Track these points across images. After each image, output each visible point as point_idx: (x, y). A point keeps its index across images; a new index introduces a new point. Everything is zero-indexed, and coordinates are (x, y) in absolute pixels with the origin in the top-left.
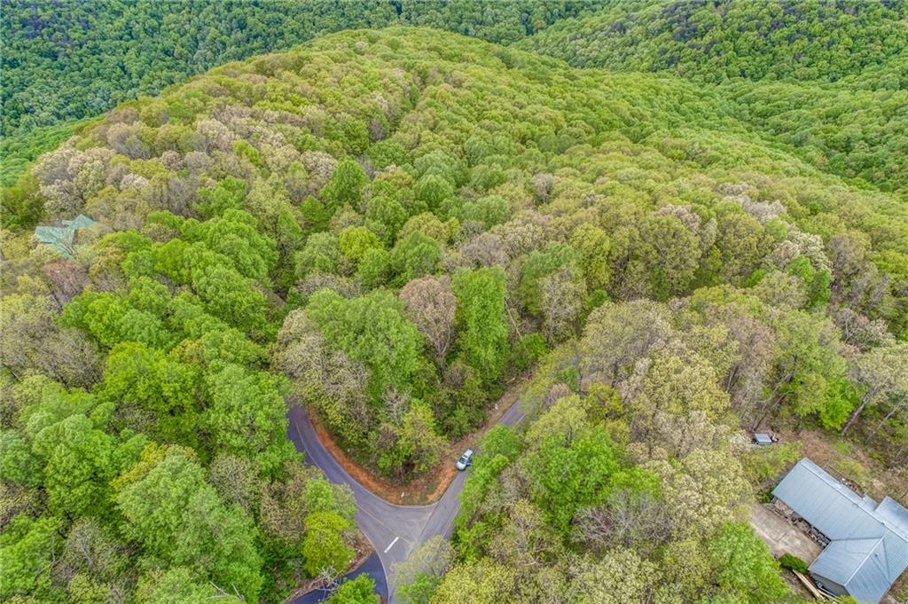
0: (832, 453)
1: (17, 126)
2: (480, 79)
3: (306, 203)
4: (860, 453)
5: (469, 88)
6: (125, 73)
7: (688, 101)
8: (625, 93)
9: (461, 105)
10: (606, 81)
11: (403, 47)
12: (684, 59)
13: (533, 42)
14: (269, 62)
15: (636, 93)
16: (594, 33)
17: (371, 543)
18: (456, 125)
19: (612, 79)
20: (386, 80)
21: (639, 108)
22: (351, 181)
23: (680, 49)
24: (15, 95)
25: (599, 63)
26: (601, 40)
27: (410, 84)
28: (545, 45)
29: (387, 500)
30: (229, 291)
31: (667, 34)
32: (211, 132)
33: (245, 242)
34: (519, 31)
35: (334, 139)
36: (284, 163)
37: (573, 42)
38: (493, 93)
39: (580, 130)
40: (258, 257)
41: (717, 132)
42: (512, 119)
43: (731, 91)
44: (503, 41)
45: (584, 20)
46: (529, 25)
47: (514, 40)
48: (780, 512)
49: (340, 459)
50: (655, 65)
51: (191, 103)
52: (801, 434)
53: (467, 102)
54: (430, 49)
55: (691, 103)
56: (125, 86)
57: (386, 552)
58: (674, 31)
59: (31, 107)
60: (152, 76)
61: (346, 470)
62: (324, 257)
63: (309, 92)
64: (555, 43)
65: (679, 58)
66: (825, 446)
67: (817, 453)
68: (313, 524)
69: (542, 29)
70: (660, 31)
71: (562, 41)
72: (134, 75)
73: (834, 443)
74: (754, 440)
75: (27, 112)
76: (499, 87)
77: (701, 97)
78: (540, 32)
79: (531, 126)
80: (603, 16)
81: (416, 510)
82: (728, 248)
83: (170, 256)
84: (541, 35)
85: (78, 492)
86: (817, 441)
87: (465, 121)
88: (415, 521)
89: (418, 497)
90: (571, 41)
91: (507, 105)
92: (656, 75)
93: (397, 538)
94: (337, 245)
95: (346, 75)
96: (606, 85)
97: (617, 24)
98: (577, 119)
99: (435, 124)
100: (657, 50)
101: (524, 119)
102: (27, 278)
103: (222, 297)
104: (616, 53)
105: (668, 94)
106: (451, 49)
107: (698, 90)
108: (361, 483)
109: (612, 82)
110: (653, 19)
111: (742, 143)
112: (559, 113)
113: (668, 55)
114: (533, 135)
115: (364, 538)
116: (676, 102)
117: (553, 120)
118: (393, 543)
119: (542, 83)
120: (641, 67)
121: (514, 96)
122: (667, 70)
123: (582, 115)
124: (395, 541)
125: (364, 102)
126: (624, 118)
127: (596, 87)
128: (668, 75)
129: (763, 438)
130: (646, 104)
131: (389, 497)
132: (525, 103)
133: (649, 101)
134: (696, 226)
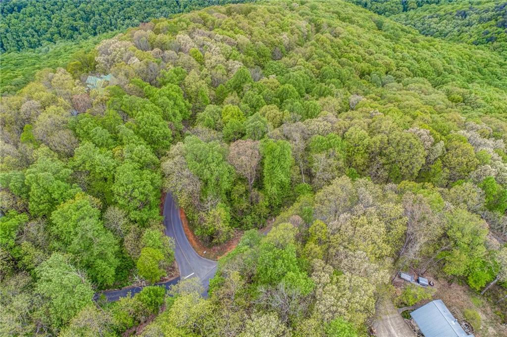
0: (468, 303)
1: (123, 25)
2: (352, 34)
3: (219, 88)
4: (488, 308)
5: (342, 38)
6: (178, 4)
8: (446, 55)
9: (332, 48)
10: (436, 46)
11: (318, 9)
12: (500, 39)
13: (405, 16)
14: (233, 8)
15: (454, 56)
16: (445, 15)
17: (180, 272)
18: (323, 59)
20: (294, 26)
21: (452, 66)
22: (241, 80)
23: (499, 33)
24: (125, 9)
25: (443, 35)
26: (448, 20)
27: (308, 31)
28: (412, 19)
29: (197, 252)
30: (152, 125)
31: (493, 22)
32: (182, 41)
33: (172, 102)
34: (398, 9)
35: (250, 55)
36: (214, 64)
37: (430, 19)
38: (356, 43)
39: (403, 73)
40: (177, 111)
42: (361, 60)
44: (387, 13)
45: (441, 7)
46: (406, 6)
47: (393, 13)
48: (413, 327)
49: (185, 225)
50: (479, 40)
51: (181, 25)
52: (452, 286)
53: (337, 46)
54: (333, 13)
55: (492, 68)
56: (176, 11)
57: (185, 278)
58: (498, 21)
59: (131, 17)
60: (190, 8)
61: (185, 232)
62: (210, 118)
63: (246, 28)
64: (419, 18)
65: (496, 38)
66: (465, 297)
67: (457, 300)
68: (144, 253)
69: (413, 9)
70: (490, 20)
71: (424, 18)
72: (182, 6)
73: (473, 297)
74: (418, 281)
75: (129, 18)
76: (361, 40)
78: (412, 10)
79: (371, 66)
80: (455, 5)
81: (209, 262)
82: (447, 162)
84: (411, 13)
85: (41, 207)
86: (461, 293)
87: (329, 57)
88: (206, 267)
89: (213, 256)
90: (429, 18)
91: (362, 51)
92: (476, 47)
93: (193, 273)
94: (220, 113)
95: (272, 21)
96: (436, 49)
97: (462, 11)
98: (404, 66)
99: (311, 56)
100: (483, 32)
101: (369, 61)
102: (62, 100)
103: (147, 128)
104: (456, 30)
105: (478, 60)
106: (346, 14)
108: (189, 240)
110: (487, 11)
112: (393, 61)
113: (489, 35)
115: (178, 268)
116: (482, 66)
117: (387, 65)
118: (190, 275)
119: (392, 42)
120: (469, 41)
121: (369, 47)
122: (485, 45)
123: (409, 64)
124: (192, 274)
125: (275, 38)
126: (438, 70)
127: (428, 49)
128: (485, 48)
129: (424, 281)
130: (458, 64)
131: (199, 251)
132: (375, 52)
133: (461, 62)
134: (428, 144)
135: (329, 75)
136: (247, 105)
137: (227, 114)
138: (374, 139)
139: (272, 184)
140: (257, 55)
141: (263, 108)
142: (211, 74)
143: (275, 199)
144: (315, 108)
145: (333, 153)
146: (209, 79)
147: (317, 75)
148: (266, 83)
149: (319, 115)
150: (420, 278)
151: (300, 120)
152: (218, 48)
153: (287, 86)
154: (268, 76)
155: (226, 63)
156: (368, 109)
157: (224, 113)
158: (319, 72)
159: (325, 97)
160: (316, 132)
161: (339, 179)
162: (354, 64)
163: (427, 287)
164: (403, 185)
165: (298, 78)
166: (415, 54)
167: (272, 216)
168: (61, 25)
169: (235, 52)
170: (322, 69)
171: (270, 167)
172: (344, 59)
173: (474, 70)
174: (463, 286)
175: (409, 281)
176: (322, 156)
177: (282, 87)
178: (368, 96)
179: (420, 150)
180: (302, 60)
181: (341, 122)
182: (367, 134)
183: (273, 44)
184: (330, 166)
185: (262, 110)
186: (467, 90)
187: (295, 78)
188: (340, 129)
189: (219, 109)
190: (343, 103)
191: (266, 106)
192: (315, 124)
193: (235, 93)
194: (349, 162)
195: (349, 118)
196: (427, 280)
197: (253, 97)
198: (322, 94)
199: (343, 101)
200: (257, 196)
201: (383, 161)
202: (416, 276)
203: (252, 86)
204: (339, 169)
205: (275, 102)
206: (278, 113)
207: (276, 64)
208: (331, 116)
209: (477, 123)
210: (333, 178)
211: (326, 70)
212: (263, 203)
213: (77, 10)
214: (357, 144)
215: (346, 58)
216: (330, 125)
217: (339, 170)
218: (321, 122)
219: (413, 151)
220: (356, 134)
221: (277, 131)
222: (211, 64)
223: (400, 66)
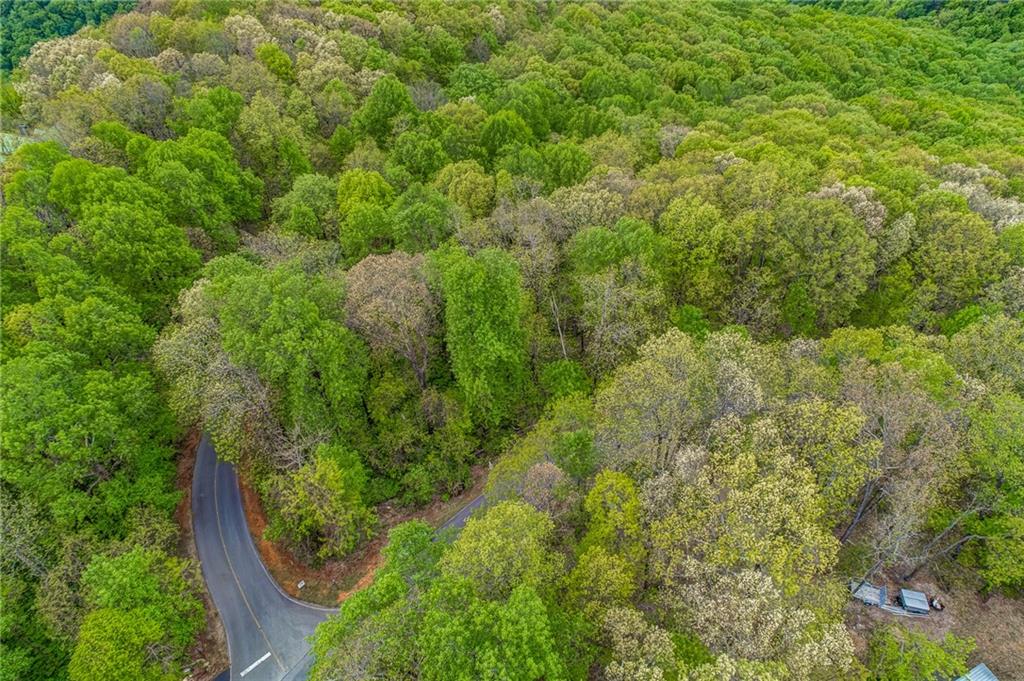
5: (624, 12)
7: (942, 58)
8: (851, 39)
9: (605, 32)
10: (828, 22)
15: (867, 39)
17: (230, 654)
18: (586, 55)
19: (837, 20)
21: (867, 60)
29: (281, 585)
32: (240, 31)
33: (198, 176)
35: (413, 58)
36: (320, 79)
38: (659, 21)
39: (767, 78)
40: (217, 199)
41: (974, 99)
42: (674, 55)
43: (1013, 51)
50: (908, 9)
52: (989, 602)
53: (616, 29)
55: (946, 61)
57: (242, 674)
61: (249, 525)
62: (305, 208)
68: (88, 630)
74: (899, 601)
76: (669, 13)
77: (963, 54)
79: (697, 66)
82: (925, 265)
83: (72, 182)
86: (1017, 620)
87: (600, 50)
88: (303, 629)
89: (325, 592)
91: (673, 36)
92: (906, 23)
93: (269, 654)
96: (827, 27)
98: (769, 64)
99: (557, 51)
101: (691, 57)
105: (915, 46)
107: (963, 45)
109: (836, 23)
111: (1007, 116)
112: (743, 54)
114: (696, 78)
115: (224, 643)
116: (925, 58)
117: (733, 62)
118: (259, 661)
119: (735, 16)
120: (889, 12)
121: (688, 27)
122: (924, 17)
123: (777, 59)
124: (263, 659)
125: (472, 15)
126: (840, 70)
127: (813, 28)
128: (925, 24)
129: (914, 599)
130: (878, 57)
131: (287, 582)
132: (701, 37)
133: (884, 52)
134: (876, 222)
135: (604, 89)
136: (403, 167)
137: (350, 196)
138: (738, 222)
139: (476, 371)
140: (432, 56)
141: (445, 170)
142: (313, 103)
143: (488, 409)
144: (574, 160)
145: (633, 269)
146: (310, 116)
147: (575, 92)
148: (451, 113)
149: (587, 176)
150: (905, 593)
151: (540, 193)
152: (332, 42)
153: (501, 115)
154: (457, 99)
155: (352, 77)
156: (708, 154)
157: (342, 193)
158: (580, 85)
159: (599, 135)
160: (584, 220)
161: (659, 341)
162: (658, 66)
163: (927, 617)
164: (842, 340)
165: (530, 96)
166: (786, 39)
167: (485, 453)
168: (11, 48)
169: (375, 51)
170: (585, 78)
171: (462, 326)
172: (633, 56)
173: (911, 66)
174: (1016, 599)
175: (876, 605)
176: (605, 281)
177: (489, 120)
178: (701, 126)
179: (860, 240)
180: (536, 61)
181: (647, 186)
182: (717, 213)
183: (468, 32)
184: (629, 304)
185: (442, 175)
186: (912, 103)
187: (521, 97)
188: (647, 204)
189: (329, 184)
190: (644, 147)
191: (450, 167)
192: (578, 197)
193: (371, 141)
194: (678, 291)
195: (666, 176)
196: (922, 597)
197: (415, 147)
198: (590, 130)
199: (643, 143)
200: (439, 408)
201: (767, 277)
202: (892, 588)
203: (416, 123)
204: (653, 310)
205: (477, 156)
206: (481, 179)
207: (475, 71)
208: (620, 176)
209: (969, 164)
210: (642, 337)
211: (594, 77)
212: (458, 425)
213: (44, 12)
214: (694, 242)
215: (638, 52)
216: (618, 198)
217: (654, 313)
218: (593, 192)
219: (843, 246)
220: (689, 214)
221: (481, 224)
222: (313, 78)
223: (760, 65)
